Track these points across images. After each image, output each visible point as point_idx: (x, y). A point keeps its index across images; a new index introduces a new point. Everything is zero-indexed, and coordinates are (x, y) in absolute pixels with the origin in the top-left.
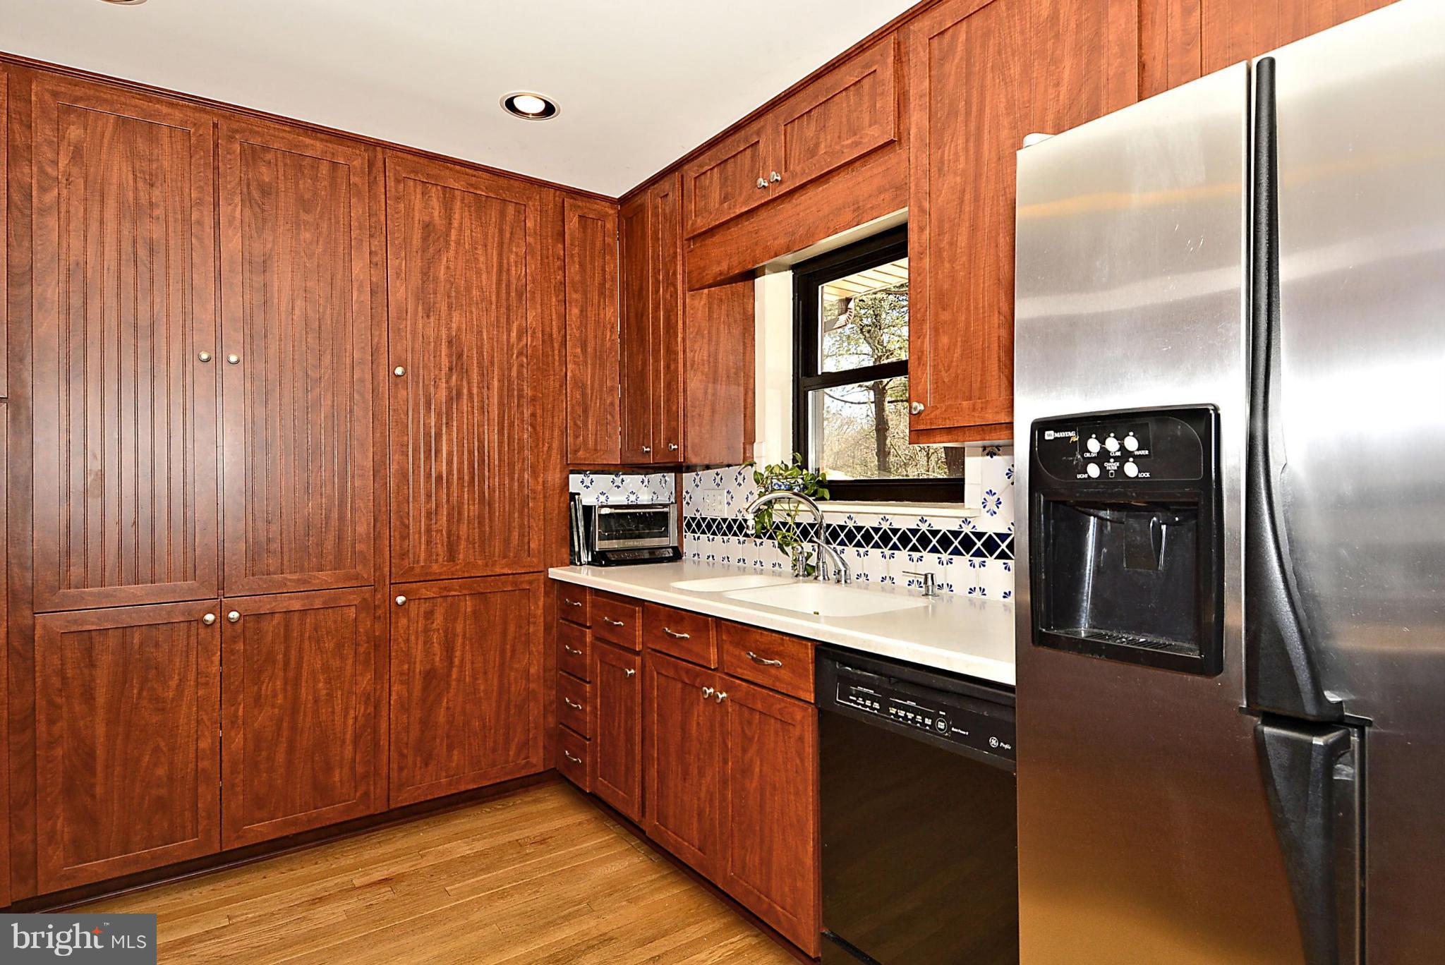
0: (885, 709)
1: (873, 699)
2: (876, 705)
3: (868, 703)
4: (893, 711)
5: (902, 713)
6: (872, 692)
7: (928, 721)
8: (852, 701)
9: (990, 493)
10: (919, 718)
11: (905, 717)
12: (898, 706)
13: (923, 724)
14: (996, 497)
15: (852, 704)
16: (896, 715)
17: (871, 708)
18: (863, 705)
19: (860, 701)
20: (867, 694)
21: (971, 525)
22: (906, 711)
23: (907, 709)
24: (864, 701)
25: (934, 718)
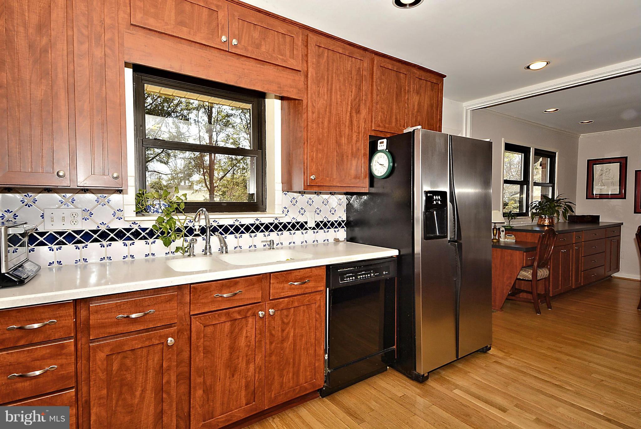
0: (356, 278)
1: (352, 276)
2: (354, 278)
3: (351, 278)
4: (359, 277)
5: (361, 277)
6: (351, 274)
7: (369, 275)
8: (346, 280)
9: (285, 208)
10: (366, 276)
11: (363, 277)
12: (360, 275)
13: (368, 277)
14: (287, 209)
15: (346, 281)
16: (360, 278)
17: (352, 279)
18: (349, 280)
19: (348, 279)
20: (350, 276)
21: (278, 220)
22: (363, 275)
23: (362, 275)
24: (350, 278)
25: (370, 274)
